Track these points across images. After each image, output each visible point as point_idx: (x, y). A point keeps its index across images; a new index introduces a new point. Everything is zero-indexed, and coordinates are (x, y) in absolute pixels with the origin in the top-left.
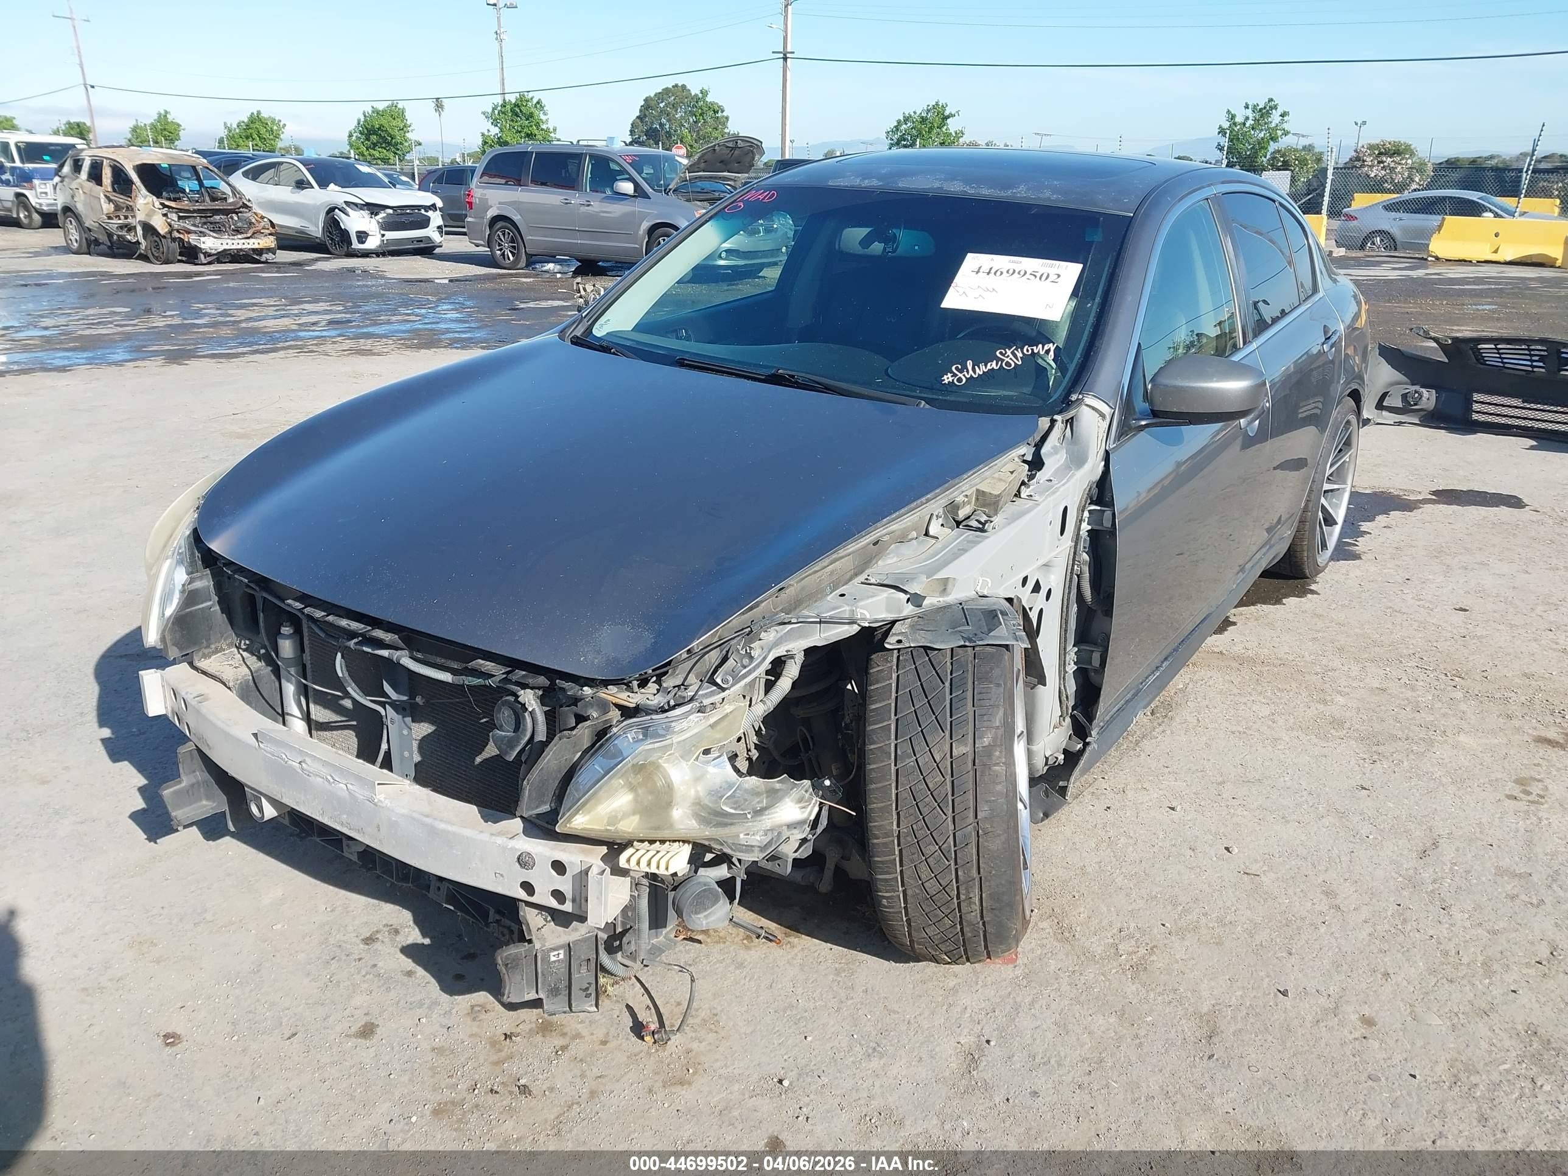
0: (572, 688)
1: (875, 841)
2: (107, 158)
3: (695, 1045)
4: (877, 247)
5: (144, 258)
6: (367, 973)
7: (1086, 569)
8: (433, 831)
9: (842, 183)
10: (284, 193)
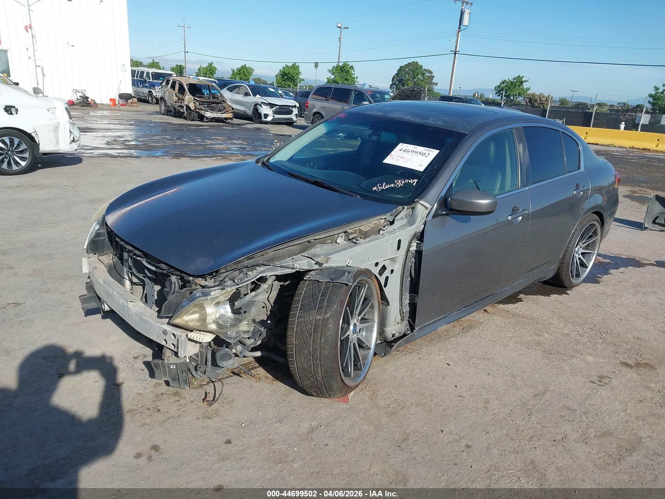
0: (186, 277)
1: (288, 346)
2: (178, 80)
3: (221, 408)
4: (375, 138)
5: (185, 118)
6: (130, 367)
7: (413, 264)
8: (142, 319)
9: (370, 113)
10: (240, 97)
